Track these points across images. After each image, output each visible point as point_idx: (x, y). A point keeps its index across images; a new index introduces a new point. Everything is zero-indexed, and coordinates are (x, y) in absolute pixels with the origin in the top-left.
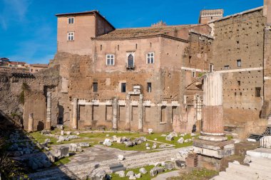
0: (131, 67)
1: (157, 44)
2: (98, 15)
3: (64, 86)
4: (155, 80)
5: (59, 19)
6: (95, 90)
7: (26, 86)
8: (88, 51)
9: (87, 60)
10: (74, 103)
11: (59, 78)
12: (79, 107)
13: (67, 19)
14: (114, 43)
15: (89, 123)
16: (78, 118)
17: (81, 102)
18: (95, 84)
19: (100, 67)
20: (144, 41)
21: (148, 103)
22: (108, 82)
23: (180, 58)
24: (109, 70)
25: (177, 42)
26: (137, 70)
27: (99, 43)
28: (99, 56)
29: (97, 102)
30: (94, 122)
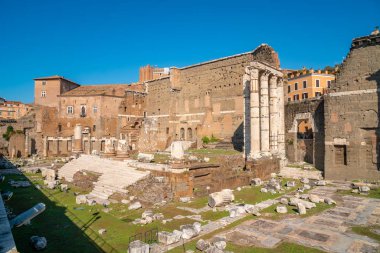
0: (83, 115)
1: (98, 101)
2: (62, 80)
3: (39, 127)
4: (97, 123)
5: (36, 82)
6: (60, 130)
7: (10, 129)
8: (55, 104)
9: (55, 110)
10: (45, 140)
11: (35, 123)
12: (48, 142)
13: (41, 82)
14: (72, 99)
15: (56, 152)
16: (48, 148)
17: (50, 139)
18: (60, 126)
19: (63, 115)
20: (91, 98)
21: (93, 139)
22: (69, 125)
23: (117, 109)
24: (70, 117)
25: (115, 99)
26: (88, 117)
27: (63, 98)
28: (63, 107)
29: (61, 139)
30: (59, 152)
